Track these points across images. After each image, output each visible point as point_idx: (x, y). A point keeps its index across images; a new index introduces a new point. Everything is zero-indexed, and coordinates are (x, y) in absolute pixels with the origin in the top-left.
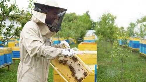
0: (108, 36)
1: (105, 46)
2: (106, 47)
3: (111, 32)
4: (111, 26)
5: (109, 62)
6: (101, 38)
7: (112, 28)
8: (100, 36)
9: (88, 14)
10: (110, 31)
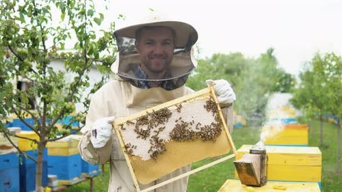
0: (330, 109)
1: (319, 132)
2: (321, 135)
3: (337, 98)
4: (336, 84)
5: (331, 173)
6: (312, 113)
7: (339, 89)
8: (310, 107)
9: (273, 54)
10: (334, 96)
